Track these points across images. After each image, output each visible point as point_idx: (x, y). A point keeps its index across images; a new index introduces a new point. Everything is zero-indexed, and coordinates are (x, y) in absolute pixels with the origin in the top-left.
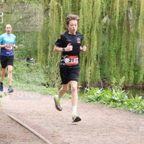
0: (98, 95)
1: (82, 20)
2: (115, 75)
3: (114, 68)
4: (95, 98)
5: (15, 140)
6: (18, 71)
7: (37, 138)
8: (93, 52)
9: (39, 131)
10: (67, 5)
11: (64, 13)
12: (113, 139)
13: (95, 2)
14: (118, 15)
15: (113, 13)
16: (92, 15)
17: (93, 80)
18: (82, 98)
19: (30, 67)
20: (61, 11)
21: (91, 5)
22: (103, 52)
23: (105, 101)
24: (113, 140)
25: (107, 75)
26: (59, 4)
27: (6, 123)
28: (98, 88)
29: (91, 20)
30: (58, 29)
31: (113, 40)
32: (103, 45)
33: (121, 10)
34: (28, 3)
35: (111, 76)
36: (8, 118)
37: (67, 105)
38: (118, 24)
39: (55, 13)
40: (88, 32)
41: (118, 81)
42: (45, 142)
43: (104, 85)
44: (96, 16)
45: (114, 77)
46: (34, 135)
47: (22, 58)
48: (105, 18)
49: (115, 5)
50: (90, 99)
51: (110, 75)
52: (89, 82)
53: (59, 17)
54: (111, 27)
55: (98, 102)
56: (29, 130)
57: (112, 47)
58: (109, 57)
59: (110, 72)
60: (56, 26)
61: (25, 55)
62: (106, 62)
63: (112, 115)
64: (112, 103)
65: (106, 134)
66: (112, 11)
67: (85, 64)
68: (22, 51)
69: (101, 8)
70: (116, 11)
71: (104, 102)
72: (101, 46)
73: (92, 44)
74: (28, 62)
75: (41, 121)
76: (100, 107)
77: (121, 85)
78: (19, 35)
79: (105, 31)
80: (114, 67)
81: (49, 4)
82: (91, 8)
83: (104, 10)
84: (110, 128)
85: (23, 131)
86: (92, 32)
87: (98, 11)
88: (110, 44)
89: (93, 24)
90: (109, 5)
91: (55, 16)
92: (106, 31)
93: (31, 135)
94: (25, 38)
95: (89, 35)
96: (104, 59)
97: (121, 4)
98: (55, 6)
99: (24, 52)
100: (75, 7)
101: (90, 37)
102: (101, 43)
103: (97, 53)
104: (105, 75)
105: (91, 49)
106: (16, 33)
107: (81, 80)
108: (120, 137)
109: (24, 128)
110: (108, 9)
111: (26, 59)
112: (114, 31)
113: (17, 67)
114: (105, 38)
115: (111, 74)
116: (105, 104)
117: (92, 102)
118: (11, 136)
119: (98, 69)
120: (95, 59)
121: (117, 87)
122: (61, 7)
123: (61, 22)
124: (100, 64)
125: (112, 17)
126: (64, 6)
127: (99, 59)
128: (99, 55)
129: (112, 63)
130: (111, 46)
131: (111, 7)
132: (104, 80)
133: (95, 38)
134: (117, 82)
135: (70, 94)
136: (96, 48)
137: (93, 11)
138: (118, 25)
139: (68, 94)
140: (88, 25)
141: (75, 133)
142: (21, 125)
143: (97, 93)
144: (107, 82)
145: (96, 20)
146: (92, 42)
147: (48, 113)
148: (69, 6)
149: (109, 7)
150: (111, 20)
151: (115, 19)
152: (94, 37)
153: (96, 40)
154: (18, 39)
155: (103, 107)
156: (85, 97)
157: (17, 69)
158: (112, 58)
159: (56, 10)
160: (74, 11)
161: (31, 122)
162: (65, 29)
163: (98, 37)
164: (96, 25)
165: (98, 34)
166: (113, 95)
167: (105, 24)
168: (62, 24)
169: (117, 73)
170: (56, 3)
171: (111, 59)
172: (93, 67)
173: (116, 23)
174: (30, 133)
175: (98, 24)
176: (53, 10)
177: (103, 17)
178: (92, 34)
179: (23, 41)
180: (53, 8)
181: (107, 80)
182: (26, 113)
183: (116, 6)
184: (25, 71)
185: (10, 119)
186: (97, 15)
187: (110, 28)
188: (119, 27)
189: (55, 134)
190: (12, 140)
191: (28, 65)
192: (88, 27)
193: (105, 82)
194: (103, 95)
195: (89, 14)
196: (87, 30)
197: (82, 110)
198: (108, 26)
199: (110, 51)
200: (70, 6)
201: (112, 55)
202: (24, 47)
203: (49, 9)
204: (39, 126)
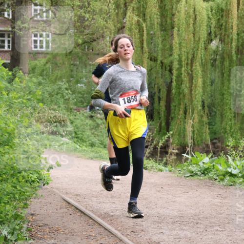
0: (205, 166)
1: (177, 46)
2: (233, 134)
3: (230, 122)
4: (200, 170)
5: (74, 237)
6: (76, 125)
7: (109, 233)
8: (197, 96)
9: (112, 223)
10: (154, 20)
11: (148, 34)
12: (231, 236)
13: (198, 17)
14: (235, 37)
15: (227, 33)
16: (194, 37)
17: (198, 141)
18: (180, 171)
19: (95, 121)
20: (143, 31)
21: (191, 21)
22: (212, 96)
23: (217, 176)
24: (231, 238)
25: (220, 133)
26: (141, 21)
27: (59, 209)
28: (205, 154)
29: (192, 45)
30: (139, 60)
31: (227, 78)
32: (212, 85)
33: (241, 29)
34: (90, 18)
35: (226, 136)
36: (62, 201)
37: (156, 182)
38: (235, 51)
39: (134, 34)
40: (187, 64)
41: (237, 143)
42: (121, 240)
43: (214, 149)
44: (199, 38)
45: (231, 136)
46: (103, 229)
47: (82, 106)
48: (214, 42)
49: (230, 21)
50: (193, 172)
51: (224, 134)
52: (190, 145)
53: (141, 40)
54: (225, 55)
55: (206, 177)
56: (96, 222)
57: (226, 88)
58: (223, 105)
59: (225, 129)
60: (137, 56)
61: (87, 102)
62: (218, 112)
63: (228, 198)
64: (228, 178)
65: (219, 229)
66: (225, 31)
67: (184, 115)
68: (82, 94)
69: (207, 25)
70: (233, 31)
71: (215, 177)
72: (209, 86)
73: (194, 83)
74: (92, 113)
75: (114, 206)
76: (208, 184)
77: (242, 149)
78: (77, 69)
79: (215, 62)
80: (231, 120)
81: (124, 19)
82: (191, 25)
83: (213, 29)
84: (226, 220)
85: (87, 222)
86: (194, 65)
87: (202, 30)
88: (223, 83)
89: (194, 52)
90: (220, 21)
91: (135, 38)
92: (217, 62)
93: (99, 229)
94: (86, 74)
95: (189, 68)
96: (213, 108)
97: (240, 19)
98: (134, 22)
99: (85, 95)
100: (166, 24)
101: (191, 73)
102: (208, 82)
103: (203, 98)
104: (215, 133)
105: (193, 92)
106: (72, 66)
107: (178, 141)
108: (241, 233)
109: (87, 218)
110: (218, 27)
111: (88, 107)
112: (229, 63)
113: (75, 120)
114: (215, 74)
115: (226, 132)
116: (216, 179)
117: (196, 177)
118: (68, 230)
119: (206, 124)
120: (200, 108)
121: (236, 152)
122: (144, 25)
123: (144, 49)
124: (208, 115)
125: (226, 41)
126: (148, 23)
127: (206, 107)
128: (206, 102)
129: (228, 114)
130: (224, 88)
131: (224, 24)
132: (215, 141)
133: (199, 74)
134: (237, 145)
135: (159, 164)
136: (201, 90)
137: (195, 30)
138: (237, 53)
139: (157, 164)
140: (188, 53)
141: (170, 227)
142: (82, 212)
143: (203, 163)
144: (219, 144)
145: (200, 45)
146: (194, 81)
147: (125, 193)
148: (156, 23)
149: (221, 24)
150: (224, 44)
151: (232, 43)
152: (197, 73)
153: (201, 77)
154: (76, 75)
155: (213, 184)
156: (185, 168)
157: (74, 124)
158: (227, 106)
159: (136, 29)
160: (165, 30)
161: (98, 208)
162: (151, 60)
163: (203, 73)
164: (201, 53)
165: (204, 68)
166: (229, 166)
167: (214, 52)
168: (146, 52)
169: (236, 131)
170: (136, 18)
171: (225, 108)
172: (196, 120)
173: (233, 49)
174: (96, 226)
175: (203, 51)
176: (130, 30)
177: (212, 40)
178: (194, 67)
179: (84, 79)
180: (131, 27)
181: (219, 141)
182: (90, 193)
183: (232, 23)
184: (88, 127)
185: (65, 203)
186: (201, 36)
187: (223, 59)
188: (237, 57)
189: (137, 227)
190: (68, 236)
191: (91, 117)
192: (188, 57)
193: (216, 145)
194: (214, 165)
195: (188, 35)
196: (186, 61)
197: (180, 190)
198: (220, 55)
199: (223, 94)
200: (158, 23)
201: (228, 101)
202: (85, 88)
203: (124, 27)
204: (112, 214)
